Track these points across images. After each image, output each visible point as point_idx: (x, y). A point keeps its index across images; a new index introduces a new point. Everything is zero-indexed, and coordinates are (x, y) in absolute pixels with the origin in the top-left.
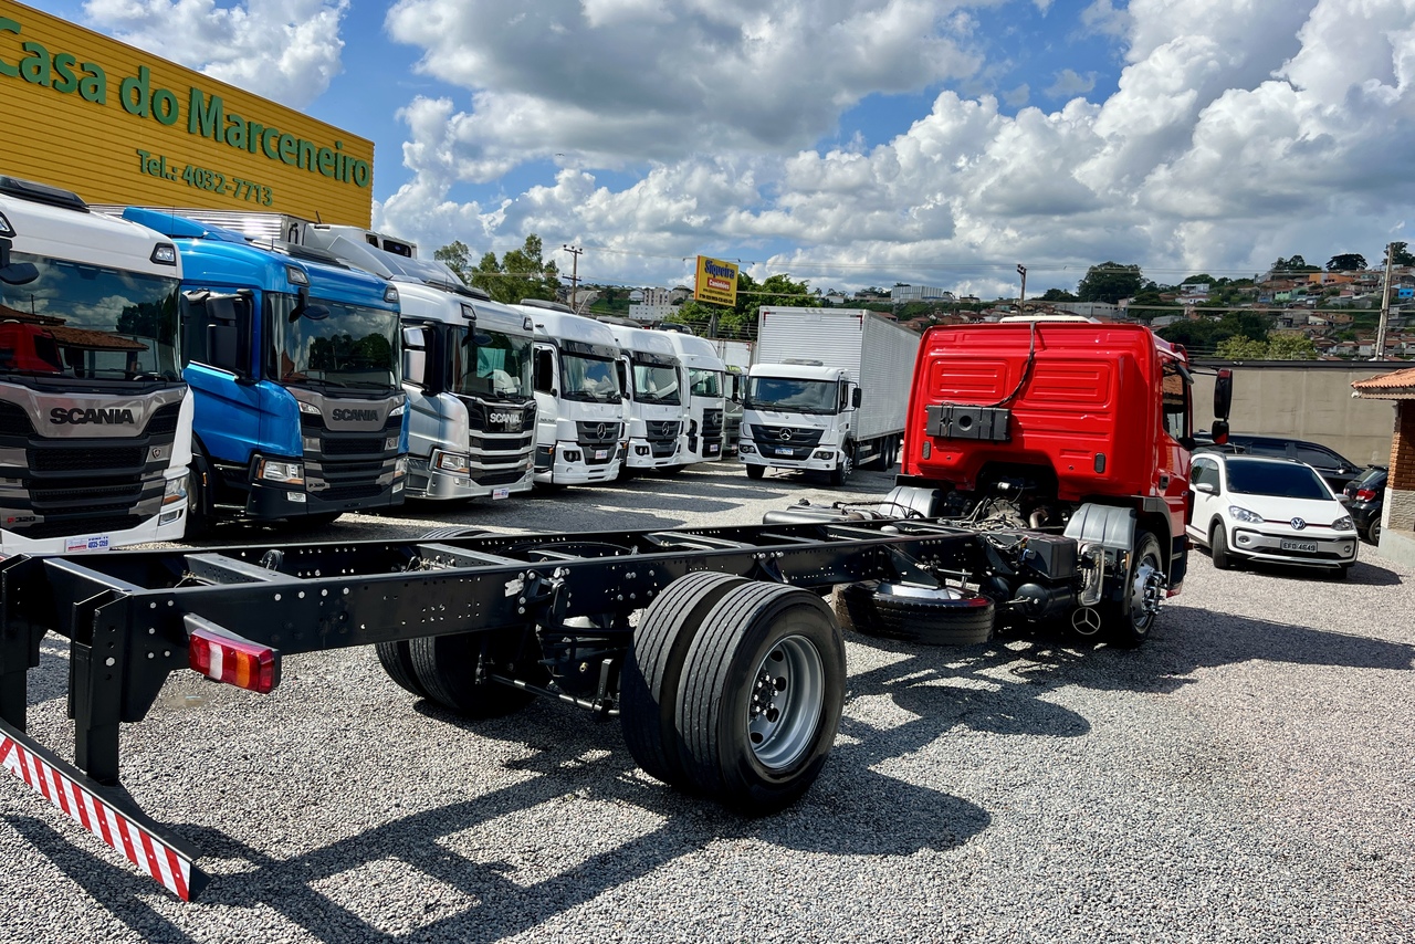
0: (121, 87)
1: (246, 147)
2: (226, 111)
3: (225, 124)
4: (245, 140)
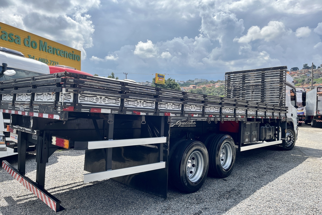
0: (24, 41)
2: (48, 46)
3: (47, 48)
4: (52, 52)
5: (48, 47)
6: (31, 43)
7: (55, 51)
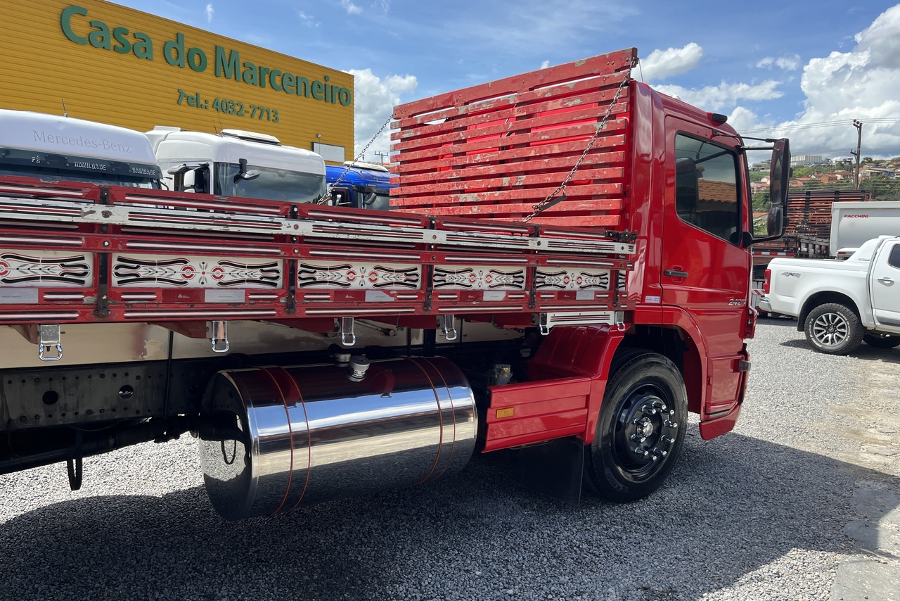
0: (164, 48)
1: (258, 84)
2: (242, 61)
3: (242, 69)
4: (258, 79)
5: (241, 65)
6: (188, 54)
7: (267, 76)
